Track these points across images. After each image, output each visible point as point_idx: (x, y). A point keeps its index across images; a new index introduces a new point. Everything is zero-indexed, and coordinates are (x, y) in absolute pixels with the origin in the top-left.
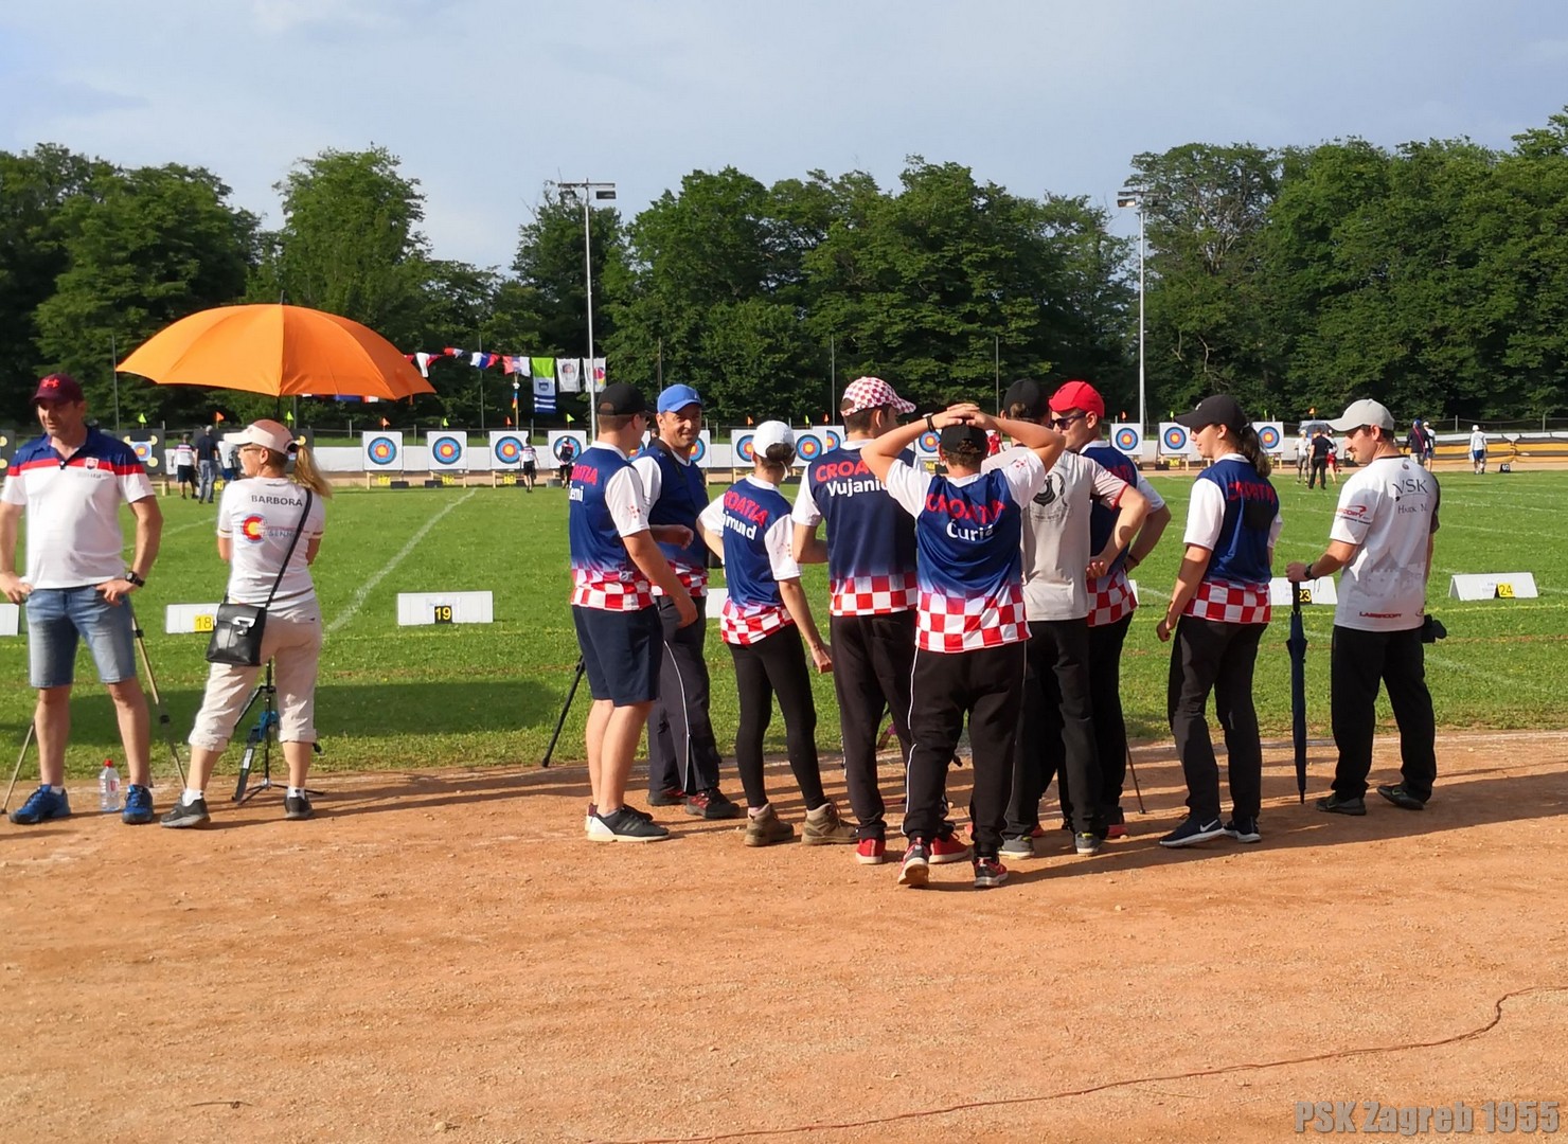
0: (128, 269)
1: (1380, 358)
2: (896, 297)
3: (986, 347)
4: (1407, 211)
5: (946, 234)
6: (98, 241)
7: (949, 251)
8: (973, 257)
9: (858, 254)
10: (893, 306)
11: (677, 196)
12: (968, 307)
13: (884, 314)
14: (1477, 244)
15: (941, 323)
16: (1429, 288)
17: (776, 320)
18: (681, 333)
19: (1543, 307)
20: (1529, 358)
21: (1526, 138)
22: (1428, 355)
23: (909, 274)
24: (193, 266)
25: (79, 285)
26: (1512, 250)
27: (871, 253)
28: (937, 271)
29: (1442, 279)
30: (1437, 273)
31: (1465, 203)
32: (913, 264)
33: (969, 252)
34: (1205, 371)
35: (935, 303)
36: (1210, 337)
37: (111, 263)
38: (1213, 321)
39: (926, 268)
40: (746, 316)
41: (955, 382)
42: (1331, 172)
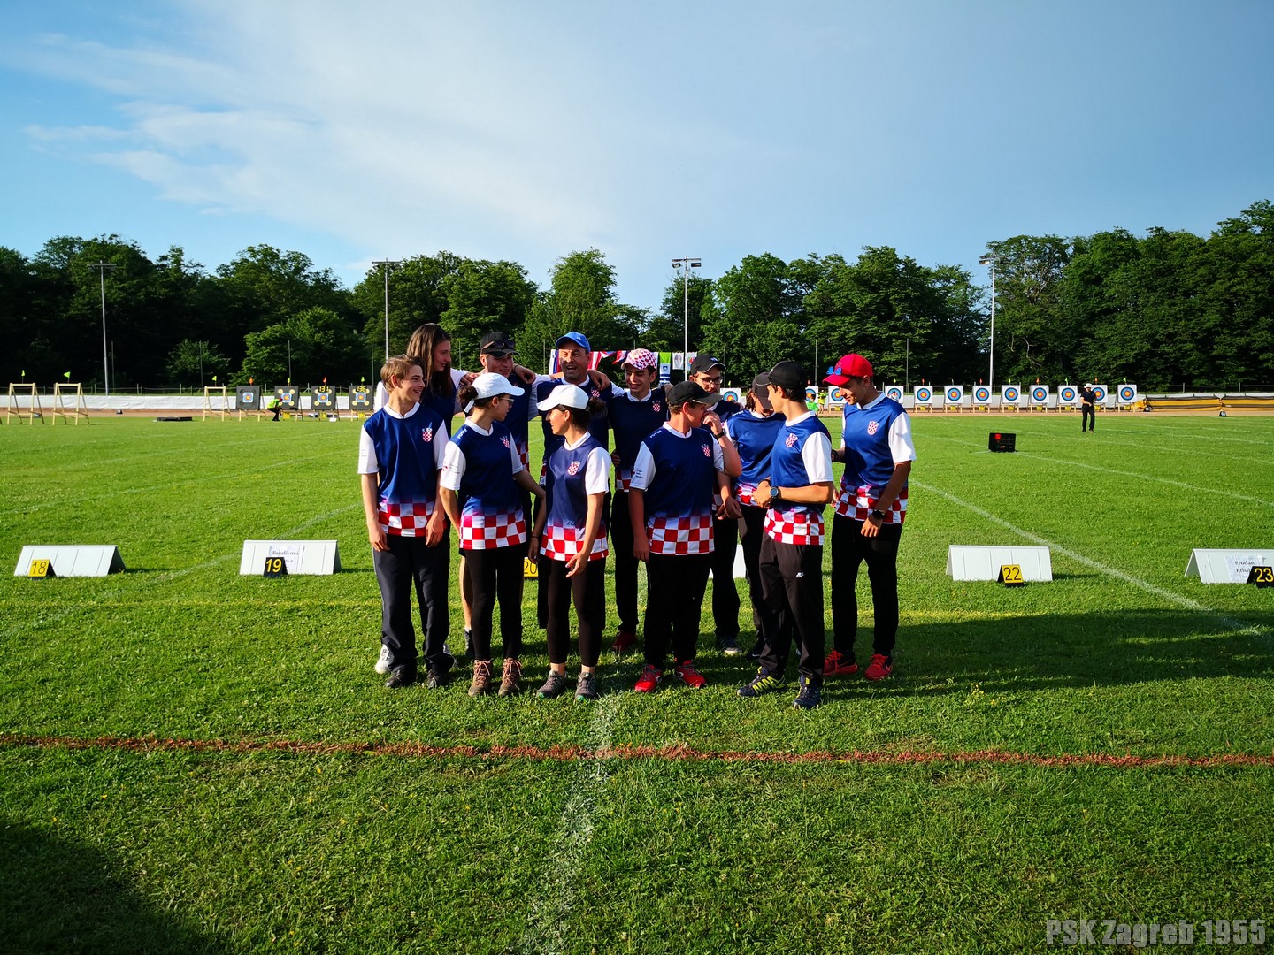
0: (472, 308)
1: (1133, 350)
2: (852, 318)
3: (902, 344)
4: (1152, 265)
5: (881, 284)
6: (459, 296)
7: (882, 293)
8: (896, 296)
9: (833, 296)
10: (851, 323)
11: (738, 268)
12: (892, 323)
13: (846, 327)
14: (1196, 285)
15: (876, 332)
16: (1165, 309)
17: (786, 331)
18: (737, 338)
19: (1238, 320)
20: (1229, 350)
21: (1227, 223)
22: (1164, 348)
23: (860, 306)
24: (502, 307)
25: (450, 318)
26: (1219, 286)
27: (839, 295)
28: (877, 303)
29: (1174, 304)
30: (1170, 301)
31: (1189, 260)
32: (862, 300)
33: (895, 292)
34: (1027, 358)
35: (874, 321)
36: (1031, 338)
37: (465, 306)
38: (1033, 329)
39: (870, 302)
40: (771, 329)
41: (883, 363)
42: (1104, 246)
